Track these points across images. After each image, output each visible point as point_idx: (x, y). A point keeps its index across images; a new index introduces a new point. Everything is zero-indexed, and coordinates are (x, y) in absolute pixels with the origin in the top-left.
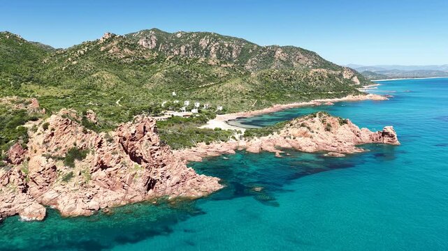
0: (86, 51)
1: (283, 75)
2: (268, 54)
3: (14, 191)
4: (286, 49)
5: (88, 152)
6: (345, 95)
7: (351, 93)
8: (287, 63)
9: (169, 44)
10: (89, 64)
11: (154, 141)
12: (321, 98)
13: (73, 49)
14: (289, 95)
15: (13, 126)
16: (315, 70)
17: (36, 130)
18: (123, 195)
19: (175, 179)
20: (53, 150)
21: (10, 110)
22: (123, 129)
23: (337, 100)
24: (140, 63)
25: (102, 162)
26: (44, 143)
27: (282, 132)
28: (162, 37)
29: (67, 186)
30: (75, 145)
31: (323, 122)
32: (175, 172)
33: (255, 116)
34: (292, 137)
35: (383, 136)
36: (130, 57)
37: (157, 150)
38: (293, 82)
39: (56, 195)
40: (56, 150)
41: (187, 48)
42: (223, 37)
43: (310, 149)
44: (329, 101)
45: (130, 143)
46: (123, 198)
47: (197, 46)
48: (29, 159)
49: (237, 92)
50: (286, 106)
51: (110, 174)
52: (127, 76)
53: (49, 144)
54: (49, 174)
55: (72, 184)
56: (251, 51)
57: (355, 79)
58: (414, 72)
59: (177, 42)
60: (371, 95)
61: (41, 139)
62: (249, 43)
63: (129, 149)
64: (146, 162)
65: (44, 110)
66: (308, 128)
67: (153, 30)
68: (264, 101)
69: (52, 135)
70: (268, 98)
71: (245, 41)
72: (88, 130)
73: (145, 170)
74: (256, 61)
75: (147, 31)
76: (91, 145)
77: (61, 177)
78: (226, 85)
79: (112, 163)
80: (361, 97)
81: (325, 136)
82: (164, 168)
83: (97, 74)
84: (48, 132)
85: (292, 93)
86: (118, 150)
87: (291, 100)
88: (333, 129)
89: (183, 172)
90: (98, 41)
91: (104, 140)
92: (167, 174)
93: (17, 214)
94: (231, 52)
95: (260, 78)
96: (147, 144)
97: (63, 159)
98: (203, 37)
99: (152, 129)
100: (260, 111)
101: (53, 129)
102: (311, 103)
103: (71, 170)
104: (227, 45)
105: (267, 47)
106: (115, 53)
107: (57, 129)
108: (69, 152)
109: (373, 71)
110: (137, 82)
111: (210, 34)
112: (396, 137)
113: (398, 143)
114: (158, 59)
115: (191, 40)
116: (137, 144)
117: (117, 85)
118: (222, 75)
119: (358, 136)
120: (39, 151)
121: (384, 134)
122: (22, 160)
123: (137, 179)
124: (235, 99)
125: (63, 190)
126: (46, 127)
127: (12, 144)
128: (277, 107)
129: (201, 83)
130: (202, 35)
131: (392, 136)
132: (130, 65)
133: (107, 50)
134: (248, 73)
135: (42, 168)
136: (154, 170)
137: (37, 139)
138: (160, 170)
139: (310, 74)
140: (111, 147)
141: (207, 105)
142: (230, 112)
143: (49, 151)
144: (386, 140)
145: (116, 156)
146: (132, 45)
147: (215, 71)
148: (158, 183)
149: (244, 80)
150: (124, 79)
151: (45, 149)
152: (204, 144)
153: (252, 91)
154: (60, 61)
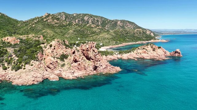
0: (37, 21)
1: (124, 31)
2: (114, 23)
3: (43, 70)
4: (121, 21)
5: (69, 56)
8: (123, 27)
9: (70, 19)
10: (40, 26)
11: (96, 51)
12: (141, 41)
13: (31, 20)
14: (128, 40)
15: (36, 46)
16: (137, 29)
17: (46, 47)
18: (85, 72)
19: (104, 66)
20: (55, 55)
21: (33, 40)
22: (83, 47)
23: (147, 42)
24: (61, 26)
25: (76, 59)
26: (52, 52)
27: (135, 51)
28: (67, 16)
29: (64, 68)
30: (63, 53)
31: (152, 47)
32: (104, 64)
33: (117, 47)
34: (140, 53)
35: (175, 53)
36: (57, 23)
37: (97, 55)
38: (128, 34)
39: (60, 72)
40: (56, 55)
41: (78, 20)
42: (94, 16)
43: (148, 58)
44: (144, 42)
45: (86, 52)
46: (86, 73)
47: (83, 20)
48: (45, 59)
49: (106, 38)
50: (127, 44)
51: (79, 64)
52: (57, 31)
53: (54, 52)
54: (55, 64)
55: (66, 68)
56: (107, 22)
57: (152, 34)
58: (174, 32)
59: (74, 18)
60: (160, 40)
61: (50, 51)
62: (105, 18)
63: (86, 54)
64: (93, 59)
65: (45, 40)
66: (146, 50)
67: (63, 13)
68: (118, 42)
69: (55, 49)
71: (104, 18)
72: (67, 48)
73: (93, 63)
74: (109, 26)
75: (60, 13)
76: (69, 53)
77: (60, 65)
78: (101, 35)
79: (80, 60)
80: (157, 41)
81: (153, 53)
82: (99, 62)
83: (44, 30)
84: (53, 47)
85: (128, 39)
86: (82, 55)
87: (129, 42)
88: (156, 50)
89: (106, 64)
90: (42, 17)
91: (76, 51)
92: (101, 64)
93: (47, 79)
94: (98, 22)
95: (115, 32)
96: (92, 53)
97: (59, 58)
98: (86, 16)
99: (95, 47)
100: (118, 46)
101: (55, 47)
102: (137, 43)
103: (64, 63)
104: (96, 19)
105: (114, 20)
106: (51, 22)
107: (56, 47)
108: (61, 56)
109: (157, 31)
110: (61, 34)
111: (88, 14)
112: (181, 53)
113: (181, 56)
114: (69, 25)
115: (80, 17)
116: (89, 53)
117: (54, 35)
118: (98, 32)
119: (165, 53)
120: (50, 55)
121: (176, 52)
122: (42, 59)
123: (90, 66)
124: (106, 41)
125: (62, 70)
126: (51, 46)
127: (38, 53)
128: (124, 44)
129: (89, 35)
130: (85, 15)
131: (179, 53)
132: (58, 27)
133: (47, 20)
134: (108, 31)
135: (52, 62)
136: (96, 63)
137: (48, 51)
138: (99, 63)
139: (135, 31)
140: (79, 54)
143: (54, 55)
144: (177, 55)
145: (81, 57)
146: (57, 18)
147: (95, 30)
148: (98, 68)
149: (108, 33)
150: (56, 33)
151: (52, 54)
152: (104, 56)
153: (112, 38)
154: (26, 25)
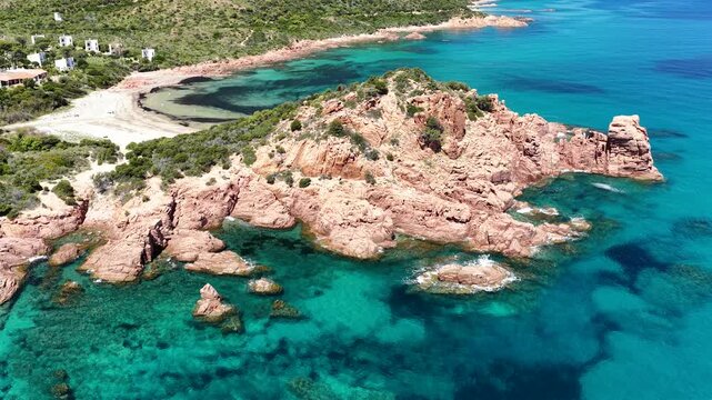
6: (446, 17)
7: (457, 13)
12: (399, 25)
14: (332, 19)
23: (430, 27)
27: (262, 154)
31: (411, 111)
34: (297, 177)
35: (607, 150)
44: (414, 30)
49: (213, 12)
50: (323, 43)
60: (491, 17)
66: (358, 140)
70: (283, 26)
80: (476, 22)
85: (338, 14)
87: (336, 30)
88: (448, 140)
100: (255, 59)
102: (379, 35)
119: (526, 152)
121: (615, 142)
124: (202, 29)
131: (640, 151)
141: (116, 44)
142: (173, 64)
144: (615, 163)
153: (250, 11)
